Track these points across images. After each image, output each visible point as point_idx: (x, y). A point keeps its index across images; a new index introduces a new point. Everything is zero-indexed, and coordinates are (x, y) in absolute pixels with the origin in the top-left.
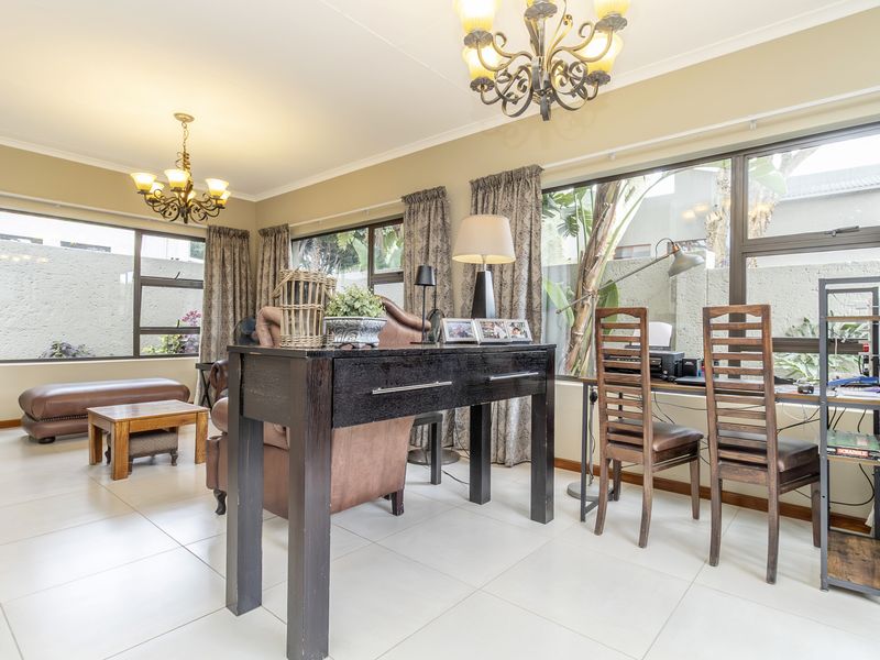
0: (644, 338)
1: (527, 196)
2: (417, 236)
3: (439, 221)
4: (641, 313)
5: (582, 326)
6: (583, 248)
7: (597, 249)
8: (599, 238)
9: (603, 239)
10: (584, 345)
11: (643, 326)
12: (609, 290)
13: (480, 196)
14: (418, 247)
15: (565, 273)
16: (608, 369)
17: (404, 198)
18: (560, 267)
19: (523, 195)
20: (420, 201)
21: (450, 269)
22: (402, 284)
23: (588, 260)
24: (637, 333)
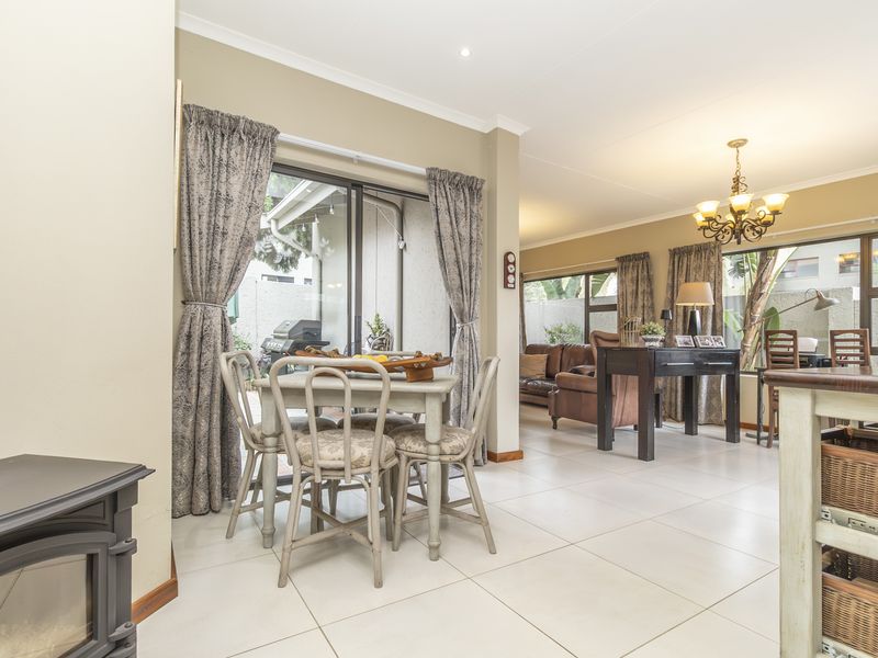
0: (795, 346)
1: (712, 260)
2: (629, 283)
3: (645, 273)
4: (794, 333)
5: (751, 340)
6: (749, 286)
7: (761, 288)
8: (763, 280)
9: (766, 280)
10: (751, 354)
11: (795, 340)
12: (771, 314)
13: (676, 260)
14: (629, 290)
15: (738, 301)
16: (773, 362)
17: (618, 259)
18: (735, 297)
19: (709, 259)
20: (630, 260)
21: (653, 304)
22: (616, 313)
23: (755, 293)
24: (792, 343)
